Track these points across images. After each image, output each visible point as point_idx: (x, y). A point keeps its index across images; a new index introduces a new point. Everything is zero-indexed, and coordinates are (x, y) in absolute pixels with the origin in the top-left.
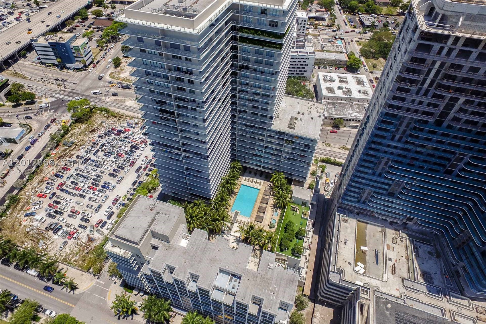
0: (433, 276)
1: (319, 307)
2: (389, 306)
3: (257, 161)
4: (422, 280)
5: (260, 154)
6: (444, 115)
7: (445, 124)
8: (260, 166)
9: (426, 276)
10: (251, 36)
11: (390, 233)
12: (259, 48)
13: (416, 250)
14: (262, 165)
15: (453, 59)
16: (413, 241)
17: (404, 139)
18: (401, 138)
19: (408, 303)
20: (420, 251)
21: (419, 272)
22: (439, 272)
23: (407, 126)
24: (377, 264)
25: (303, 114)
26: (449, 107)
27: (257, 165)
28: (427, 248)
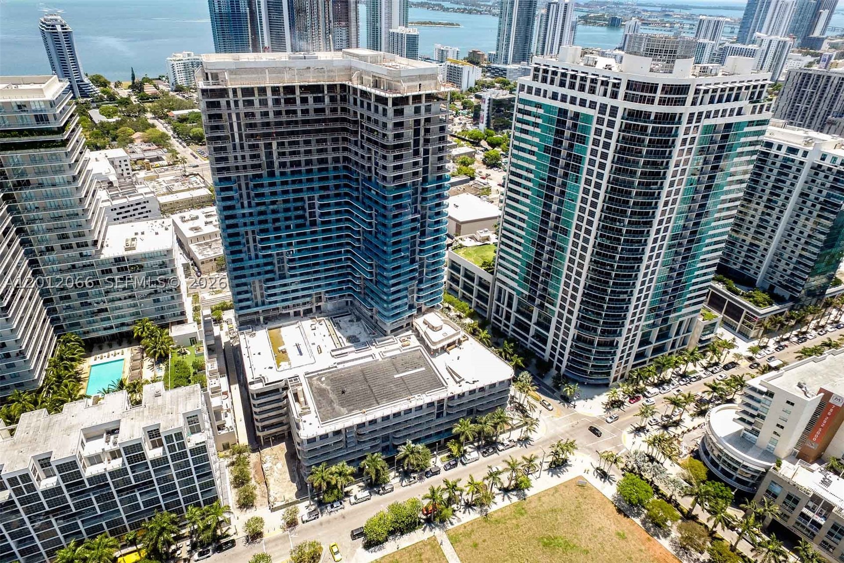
0: (358, 336)
1: (266, 451)
2: (323, 379)
3: (103, 320)
4: (350, 344)
5: (102, 306)
6: (270, 164)
7: (277, 173)
8: (111, 328)
9: (353, 339)
10: (16, 140)
11: (307, 323)
12: (31, 152)
13: (336, 324)
14: (113, 323)
15: (242, 109)
16: (331, 319)
17: (253, 203)
18: (249, 203)
19: (340, 367)
20: (341, 324)
21: (345, 340)
22: (363, 331)
23: (247, 188)
24: (301, 354)
25: (143, 233)
26: (269, 154)
27: (105, 329)
28: (347, 318)
